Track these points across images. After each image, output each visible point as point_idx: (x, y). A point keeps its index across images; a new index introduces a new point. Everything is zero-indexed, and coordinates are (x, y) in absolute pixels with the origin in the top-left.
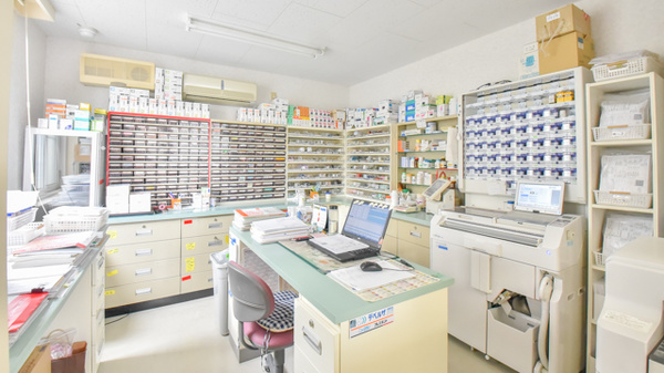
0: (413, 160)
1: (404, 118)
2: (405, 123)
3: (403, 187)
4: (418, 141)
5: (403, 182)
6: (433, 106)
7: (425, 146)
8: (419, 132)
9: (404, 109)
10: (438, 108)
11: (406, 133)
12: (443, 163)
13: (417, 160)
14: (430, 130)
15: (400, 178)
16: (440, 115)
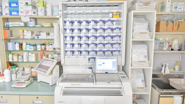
0: (17, 45)
1: (8, 12)
2: (8, 16)
3: (11, 64)
4: (21, 31)
5: (11, 60)
6: (34, 7)
7: (28, 35)
8: (22, 24)
9: (7, 5)
10: (39, 9)
11: (11, 24)
12: (43, 47)
13: (21, 45)
14: (32, 24)
15: (8, 58)
16: (41, 14)
